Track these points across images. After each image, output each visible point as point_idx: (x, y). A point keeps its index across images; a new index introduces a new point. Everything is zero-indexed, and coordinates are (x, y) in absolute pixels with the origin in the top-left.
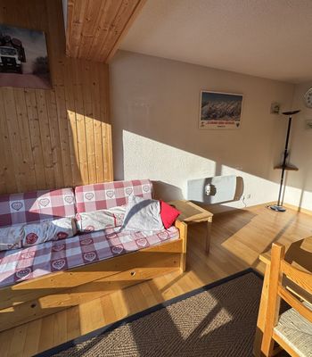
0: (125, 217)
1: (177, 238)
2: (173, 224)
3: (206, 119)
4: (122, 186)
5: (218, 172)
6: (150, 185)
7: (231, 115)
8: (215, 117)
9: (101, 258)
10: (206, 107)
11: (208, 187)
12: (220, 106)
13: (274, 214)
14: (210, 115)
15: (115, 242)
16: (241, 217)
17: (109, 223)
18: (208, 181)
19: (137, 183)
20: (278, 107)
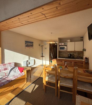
0: (9, 73)
1: (24, 74)
2: (23, 72)
3: (26, 47)
4: (5, 65)
5: (29, 59)
6: (14, 64)
7: (31, 46)
8: (28, 46)
9: (5, 84)
10: (26, 44)
11: (28, 63)
12: (29, 44)
13: (42, 66)
14: (27, 46)
15: (8, 79)
16: (36, 69)
17: (4, 75)
18: (27, 61)
19: (10, 63)
20: (40, 45)
